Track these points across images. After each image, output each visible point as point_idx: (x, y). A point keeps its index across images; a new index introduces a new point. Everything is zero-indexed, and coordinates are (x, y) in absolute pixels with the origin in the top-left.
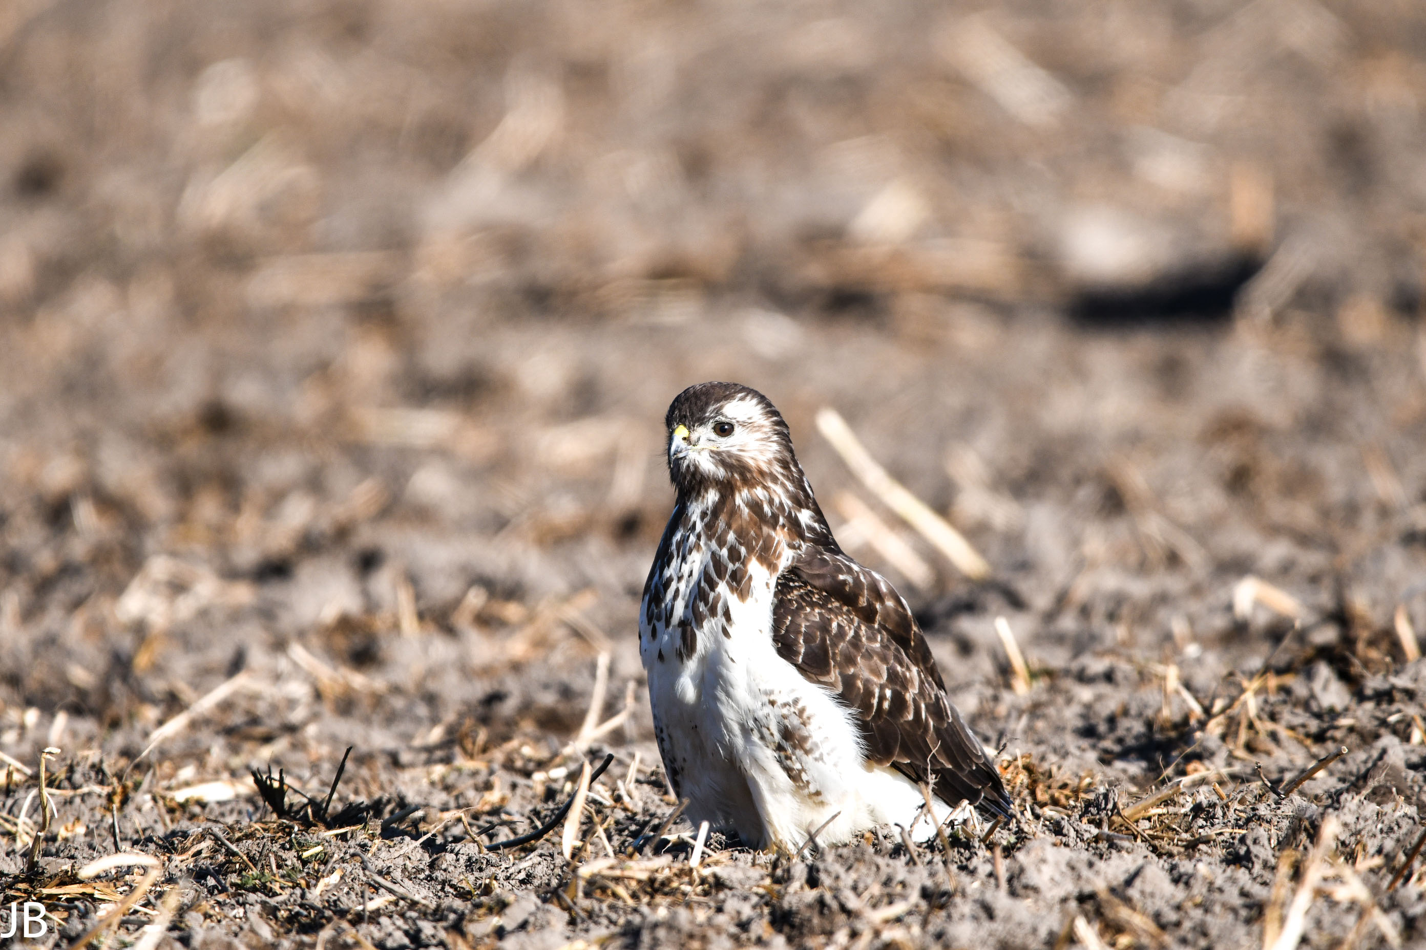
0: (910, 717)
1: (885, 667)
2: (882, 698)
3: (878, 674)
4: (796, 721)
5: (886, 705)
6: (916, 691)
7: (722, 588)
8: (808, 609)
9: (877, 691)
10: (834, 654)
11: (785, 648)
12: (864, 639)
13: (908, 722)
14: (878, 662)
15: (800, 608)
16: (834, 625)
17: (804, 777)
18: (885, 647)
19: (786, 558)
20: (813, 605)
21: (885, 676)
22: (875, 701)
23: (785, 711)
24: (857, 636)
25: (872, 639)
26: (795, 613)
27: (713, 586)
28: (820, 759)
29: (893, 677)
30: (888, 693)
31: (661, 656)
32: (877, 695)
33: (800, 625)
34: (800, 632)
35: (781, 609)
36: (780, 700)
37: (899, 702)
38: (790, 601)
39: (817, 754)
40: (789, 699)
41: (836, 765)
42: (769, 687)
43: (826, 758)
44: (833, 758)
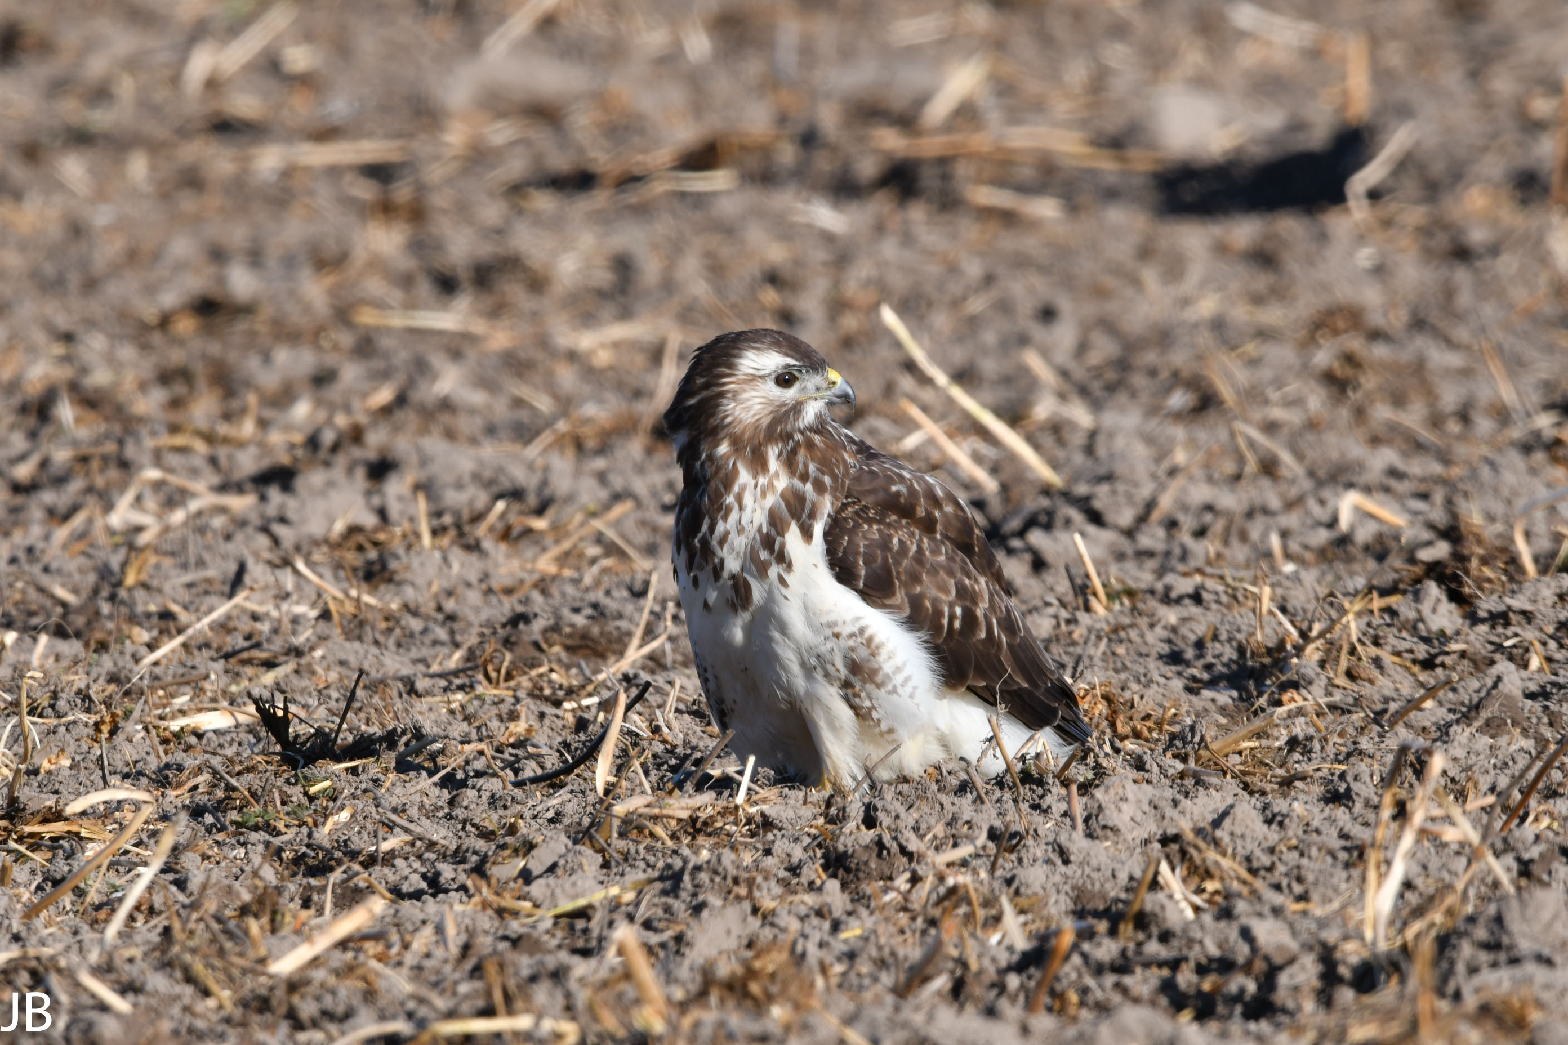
0: (983, 635)
1: (952, 582)
2: (952, 617)
3: (946, 591)
4: (863, 652)
5: (957, 624)
6: (987, 605)
7: (791, 532)
8: (866, 527)
9: (946, 610)
10: (898, 573)
11: (843, 573)
12: (927, 553)
13: (981, 641)
14: (945, 577)
15: (857, 526)
16: (895, 541)
17: (875, 715)
18: (950, 559)
20: (870, 521)
21: (954, 592)
22: (945, 621)
23: (851, 643)
24: (920, 550)
25: (936, 552)
26: (852, 532)
28: (894, 691)
29: (962, 592)
30: (958, 611)
31: (707, 607)
32: (946, 614)
33: (858, 545)
34: (858, 553)
35: (836, 529)
36: (846, 631)
37: (970, 619)
38: (845, 519)
39: (890, 687)
40: (855, 629)
41: (911, 696)
42: (832, 618)
43: (900, 690)
44: (908, 689)
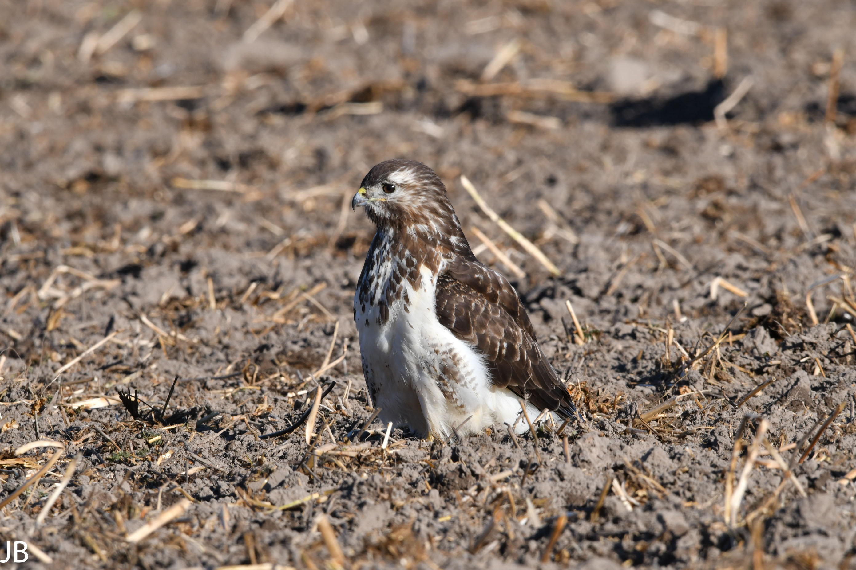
0: (518, 359)
1: (503, 329)
2: (501, 348)
3: (499, 334)
4: (450, 362)
5: (504, 352)
6: (521, 343)
7: (405, 283)
8: (458, 295)
9: (498, 344)
10: (473, 322)
11: (444, 319)
12: (490, 313)
13: (517, 362)
14: (499, 326)
15: (453, 294)
16: (473, 304)
17: (454, 396)
18: (503, 317)
19: (442, 264)
20: (460, 293)
21: (503, 335)
22: (497, 350)
23: (444, 357)
24: (486, 310)
25: (495, 312)
26: (450, 298)
27: (398, 281)
28: (465, 385)
29: (508, 335)
30: (505, 345)
31: (367, 323)
32: (498, 346)
33: (453, 305)
34: (453, 309)
35: (440, 297)
36: (442, 350)
37: (511, 350)
38: (447, 290)
39: (463, 383)
40: (446, 349)
41: (474, 389)
42: (435, 342)
43: (468, 385)
44: (473, 385)
